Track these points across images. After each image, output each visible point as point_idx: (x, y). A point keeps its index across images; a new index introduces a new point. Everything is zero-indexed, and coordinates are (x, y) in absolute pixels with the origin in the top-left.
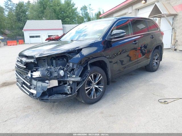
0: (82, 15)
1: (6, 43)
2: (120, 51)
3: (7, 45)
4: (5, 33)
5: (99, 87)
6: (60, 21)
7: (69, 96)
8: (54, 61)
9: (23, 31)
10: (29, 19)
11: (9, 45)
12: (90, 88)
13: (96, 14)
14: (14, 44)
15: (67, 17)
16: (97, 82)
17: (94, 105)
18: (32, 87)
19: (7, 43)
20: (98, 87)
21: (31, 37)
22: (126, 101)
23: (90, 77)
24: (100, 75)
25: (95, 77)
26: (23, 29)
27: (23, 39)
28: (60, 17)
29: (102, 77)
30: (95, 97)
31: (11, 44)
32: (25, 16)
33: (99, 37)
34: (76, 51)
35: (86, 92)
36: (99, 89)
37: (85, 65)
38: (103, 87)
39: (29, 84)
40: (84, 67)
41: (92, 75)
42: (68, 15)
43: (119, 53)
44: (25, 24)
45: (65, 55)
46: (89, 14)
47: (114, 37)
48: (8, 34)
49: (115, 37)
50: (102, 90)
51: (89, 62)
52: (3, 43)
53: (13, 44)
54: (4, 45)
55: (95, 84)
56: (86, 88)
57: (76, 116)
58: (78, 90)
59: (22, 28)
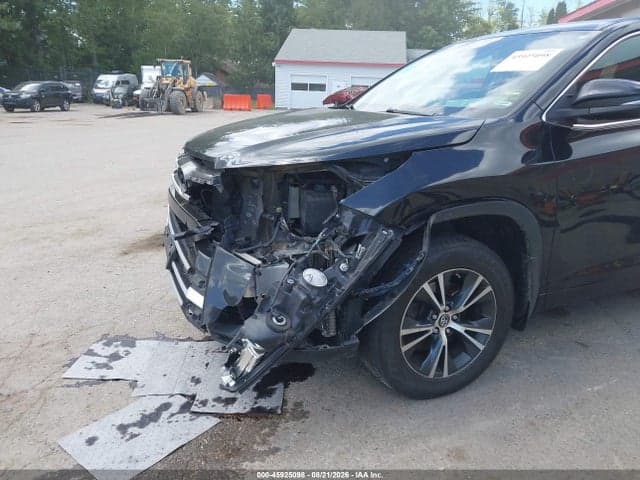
0: (491, 14)
1: (220, 102)
2: (618, 179)
3: (222, 108)
4: (223, 68)
5: (473, 334)
6: (403, 34)
7: (321, 347)
8: (294, 191)
9: (273, 64)
10: (297, 25)
11: (226, 109)
12: (427, 332)
13: (548, 12)
14: (243, 107)
15: (431, 21)
16: (462, 309)
17: (432, 404)
18: (196, 279)
19: (223, 103)
20: (466, 331)
21: (296, 87)
22: (594, 424)
23: (426, 287)
24: (481, 278)
25: (456, 284)
26: (276, 59)
27: (272, 92)
28: (403, 22)
29: (489, 289)
30: (446, 374)
31: (233, 107)
32: (287, 14)
33: (510, 107)
34: (386, 160)
35: (404, 348)
36: (470, 342)
37: (411, 230)
38: (489, 332)
39: (187, 266)
40: (404, 237)
41: (441, 277)
42: (432, 16)
43: (615, 187)
44: (282, 44)
45: (333, 170)
46: (519, 13)
47: (584, 111)
48: (231, 72)
49: (594, 110)
50: (481, 347)
51: (432, 220)
52: (212, 99)
53: (238, 107)
54: (214, 108)
55: (450, 314)
56: (404, 332)
57: (342, 437)
58: (363, 331)
59: (272, 55)
